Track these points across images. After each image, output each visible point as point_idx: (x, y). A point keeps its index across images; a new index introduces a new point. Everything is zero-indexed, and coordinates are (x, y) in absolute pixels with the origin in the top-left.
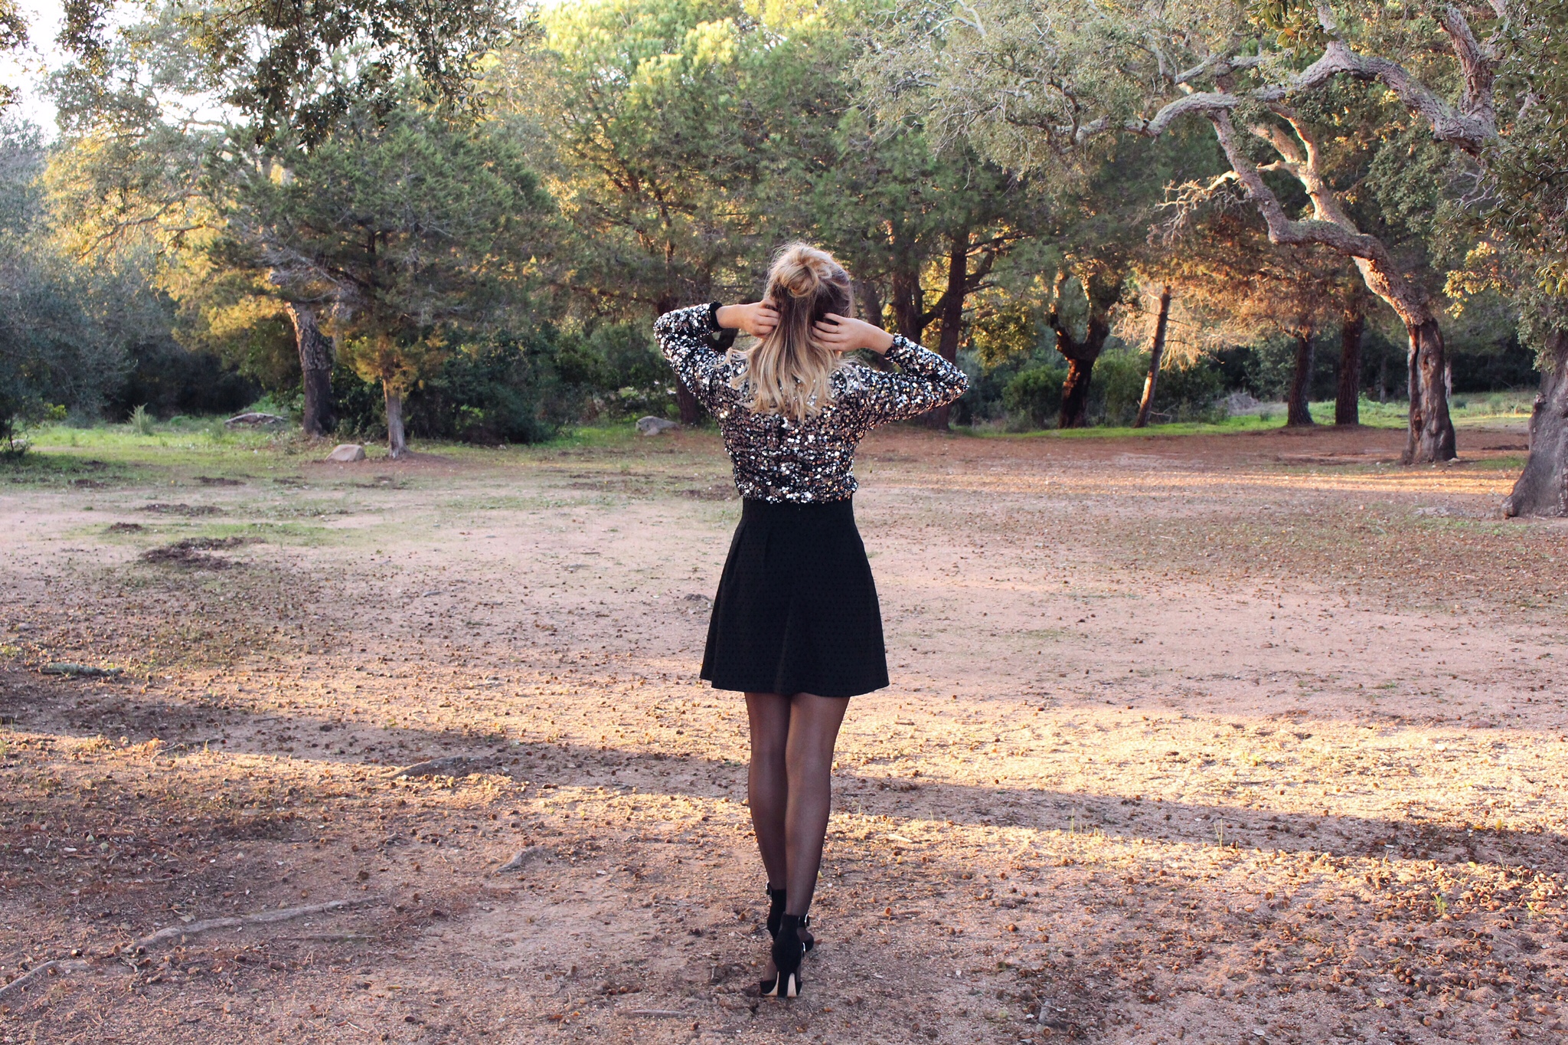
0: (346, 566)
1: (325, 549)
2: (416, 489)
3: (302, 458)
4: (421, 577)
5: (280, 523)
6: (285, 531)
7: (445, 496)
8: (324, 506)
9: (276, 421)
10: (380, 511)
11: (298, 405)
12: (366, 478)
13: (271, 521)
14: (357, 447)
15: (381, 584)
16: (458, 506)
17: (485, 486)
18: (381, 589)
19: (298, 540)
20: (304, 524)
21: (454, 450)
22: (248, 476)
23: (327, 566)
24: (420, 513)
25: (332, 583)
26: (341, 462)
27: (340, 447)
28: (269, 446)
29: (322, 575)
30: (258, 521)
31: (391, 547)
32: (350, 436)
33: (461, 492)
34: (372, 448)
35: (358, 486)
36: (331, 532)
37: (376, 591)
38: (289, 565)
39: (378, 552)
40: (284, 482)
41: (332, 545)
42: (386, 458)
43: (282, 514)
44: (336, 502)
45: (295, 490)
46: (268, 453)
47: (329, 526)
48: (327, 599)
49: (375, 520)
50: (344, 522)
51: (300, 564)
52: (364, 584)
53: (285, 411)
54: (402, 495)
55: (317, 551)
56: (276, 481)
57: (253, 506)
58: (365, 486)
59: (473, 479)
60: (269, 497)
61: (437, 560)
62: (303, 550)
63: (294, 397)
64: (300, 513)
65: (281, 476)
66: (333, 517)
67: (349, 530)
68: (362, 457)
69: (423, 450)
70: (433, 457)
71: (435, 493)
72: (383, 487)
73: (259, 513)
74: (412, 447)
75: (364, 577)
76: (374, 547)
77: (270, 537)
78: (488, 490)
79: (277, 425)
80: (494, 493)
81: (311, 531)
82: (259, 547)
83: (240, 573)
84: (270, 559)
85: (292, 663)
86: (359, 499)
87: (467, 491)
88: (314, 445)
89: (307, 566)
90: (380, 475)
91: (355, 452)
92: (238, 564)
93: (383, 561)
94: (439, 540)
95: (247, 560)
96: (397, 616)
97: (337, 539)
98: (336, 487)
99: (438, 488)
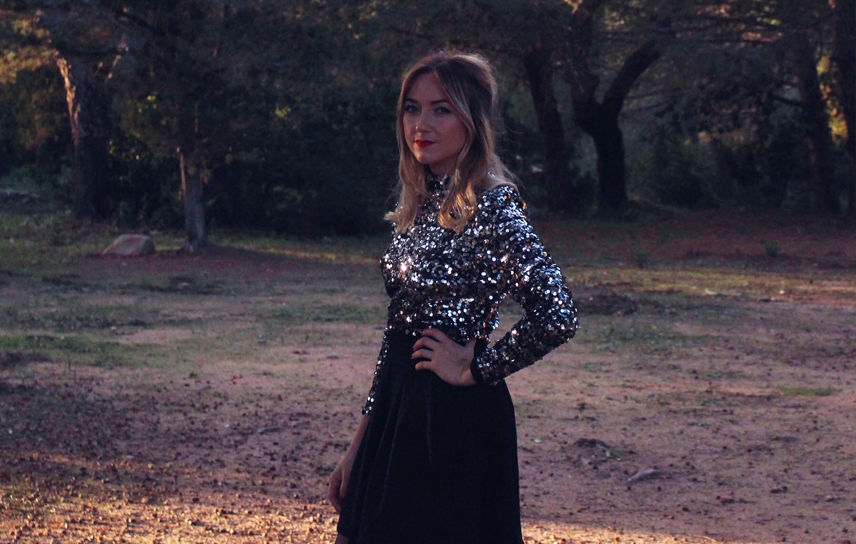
0: (155, 393)
1: (125, 371)
2: (228, 293)
3: (72, 249)
4: (252, 408)
5: (62, 336)
6: (69, 346)
7: (266, 304)
8: (111, 316)
9: (32, 200)
10: (185, 322)
11: (62, 181)
12: (160, 278)
13: (50, 333)
14: (144, 238)
15: (203, 417)
16: (285, 316)
17: (315, 291)
18: (204, 423)
19: (87, 358)
20: (93, 337)
21: (271, 246)
22: (9, 274)
23: (131, 392)
24: (238, 326)
25: (141, 414)
26: (124, 257)
27: (121, 238)
28: (28, 233)
29: (124, 404)
30: (36, 333)
31: (207, 368)
32: (131, 224)
33: (287, 298)
34: (167, 244)
35: (152, 289)
36: (127, 349)
37: (198, 425)
38: (83, 391)
39: (192, 375)
40: (56, 281)
41: (133, 366)
42: (181, 253)
43: (62, 323)
44: (128, 310)
45: (73, 293)
46: (28, 244)
47: (123, 341)
48: (138, 435)
49: (180, 334)
50: (142, 336)
51: (96, 389)
52: (181, 417)
53: (46, 187)
54: (211, 302)
55: (114, 374)
56: (45, 280)
57: (23, 313)
58: (161, 290)
59: (298, 282)
60: (42, 301)
61: (268, 386)
62: (97, 371)
64: (86, 324)
65: (50, 273)
66: (127, 329)
67: (150, 346)
68: (149, 250)
69: (225, 243)
70: (242, 251)
71: (253, 299)
72: (185, 291)
73: (32, 322)
74: (212, 238)
75: (180, 407)
76: (187, 368)
77: (54, 354)
78: (320, 296)
79: (29, 206)
80: (328, 300)
81: (103, 346)
82: (41, 367)
83: (27, 399)
84: (57, 382)
85: (112, 514)
86: (156, 305)
87: (293, 298)
88: (85, 234)
89: (107, 392)
90: (176, 274)
91: (142, 244)
92: (22, 387)
93: (200, 387)
94: (269, 361)
95: (29, 382)
96: (231, 458)
97: (137, 357)
98: (124, 290)
99: (256, 292)
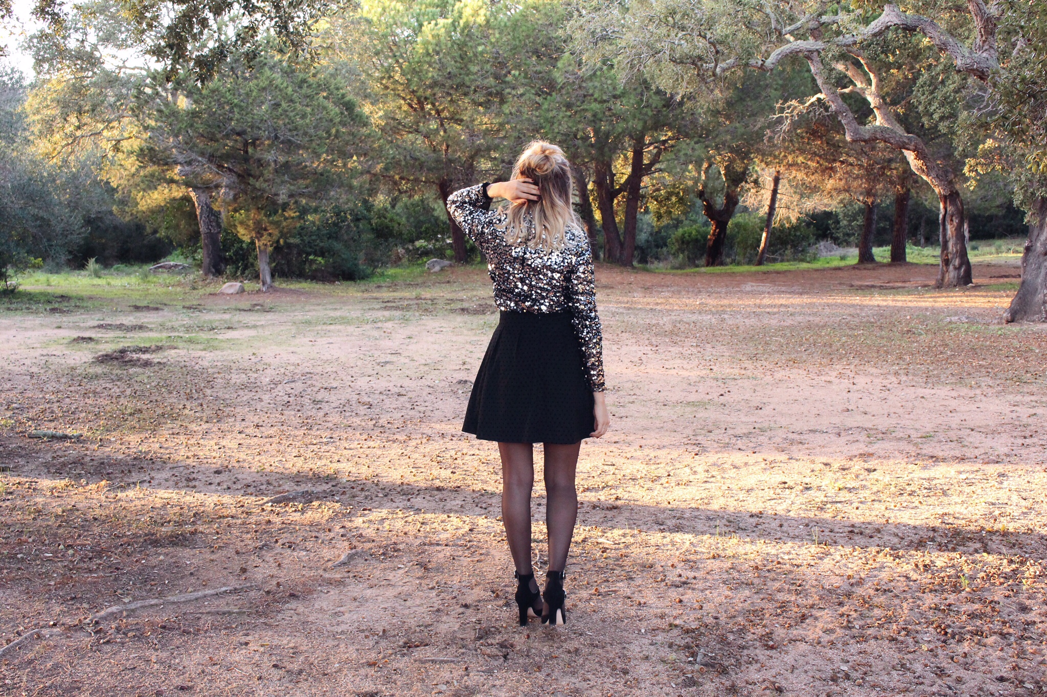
0: (232, 364)
1: (218, 352)
2: (280, 311)
3: (201, 292)
4: (283, 370)
5: (187, 336)
6: (191, 341)
7: (299, 316)
8: (217, 324)
9: (184, 268)
10: (255, 327)
11: (198, 257)
12: (245, 304)
13: (181, 334)
14: (239, 284)
15: (256, 375)
16: (308, 323)
17: (326, 309)
18: (256, 378)
19: (199, 347)
20: (203, 336)
21: (305, 286)
22: (165, 305)
23: (219, 364)
24: (282, 328)
25: (222, 375)
26: (228, 294)
27: (227, 284)
28: (179, 284)
29: (215, 370)
30: (173, 334)
31: (262, 351)
32: (234, 277)
33: (310, 314)
34: (249, 285)
35: (240, 310)
36: (222, 341)
37: (252, 380)
38: (193, 363)
39: (254, 354)
40: (189, 308)
41: (223, 350)
42: (259, 291)
43: (188, 329)
44: (225, 321)
45: (197, 313)
46: (179, 289)
47: (220, 337)
48: (218, 386)
49: (252, 333)
50: (231, 334)
51: (200, 362)
52: (244, 376)
53: (190, 260)
54: (270, 316)
55: (212, 354)
56: (184, 307)
57: (169, 324)
58: (245, 311)
59: (319, 305)
60: (180, 318)
61: (294, 359)
62: (203, 353)
63: (195, 251)
64: (201, 329)
65: (188, 304)
66: (223, 331)
67: (234, 340)
68: (242, 291)
69: (284, 285)
70: (291, 290)
71: (292, 314)
72: (257, 311)
73: (173, 329)
74: (276, 284)
75: (244, 370)
76: (252, 351)
77: (181, 345)
78: (328, 312)
79: (184, 270)
80: (333, 314)
81: (208, 341)
82: (173, 351)
83: (161, 369)
84: (180, 360)
85: (196, 429)
86: (241, 319)
87: (314, 313)
88: (210, 283)
89: (206, 364)
90: (255, 302)
91: (237, 287)
92: (159, 363)
93: (257, 360)
94: (295, 346)
95: (165, 360)
96: (266, 397)
97: (225, 345)
98: (225, 311)
99: (294, 311)
